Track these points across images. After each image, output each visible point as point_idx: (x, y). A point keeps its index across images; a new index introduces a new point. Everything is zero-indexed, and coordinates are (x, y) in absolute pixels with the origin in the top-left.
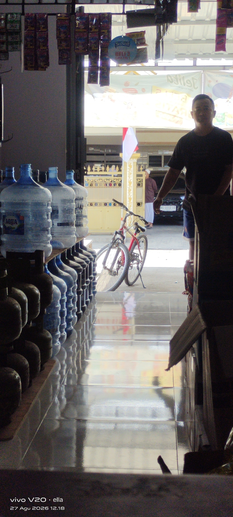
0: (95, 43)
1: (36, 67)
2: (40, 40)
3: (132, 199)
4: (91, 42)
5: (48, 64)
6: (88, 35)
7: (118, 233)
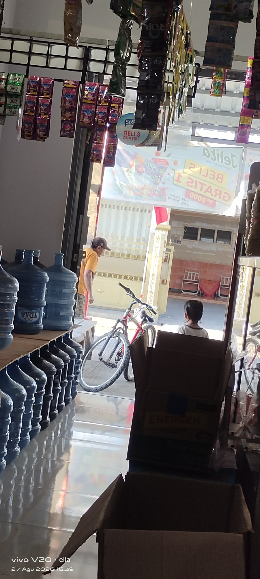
0: (102, 118)
1: (34, 136)
2: (42, 107)
3: (156, 275)
4: (98, 116)
5: (47, 134)
6: (96, 108)
7: (121, 322)
